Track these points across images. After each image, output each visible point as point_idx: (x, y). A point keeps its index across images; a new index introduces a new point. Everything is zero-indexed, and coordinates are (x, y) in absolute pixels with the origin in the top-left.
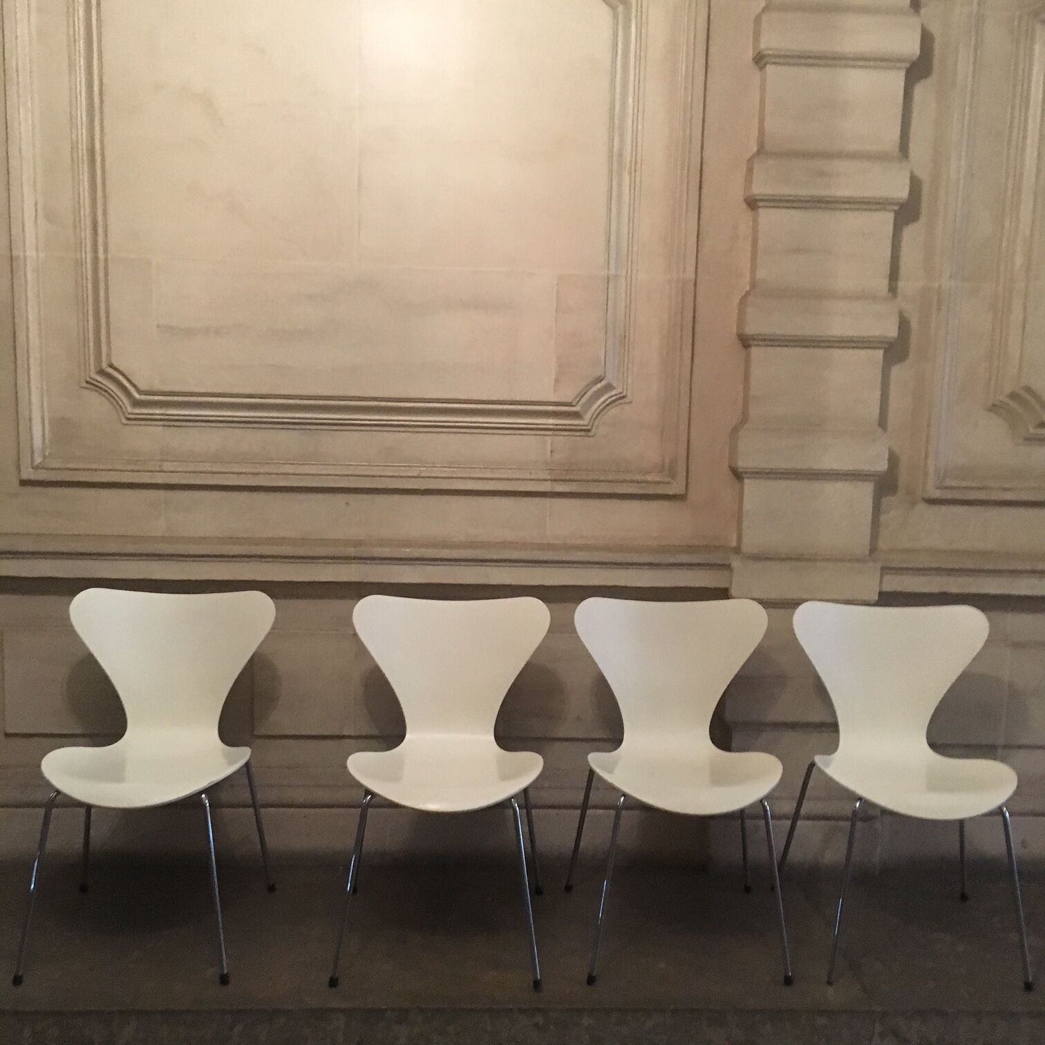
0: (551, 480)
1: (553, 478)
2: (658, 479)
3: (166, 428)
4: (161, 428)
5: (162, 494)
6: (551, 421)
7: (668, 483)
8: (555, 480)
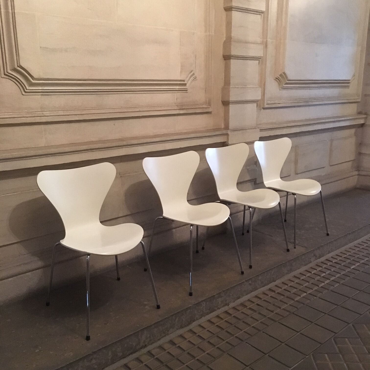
0: (179, 109)
1: (179, 108)
2: (206, 107)
3: (42, 96)
4: (40, 96)
5: (43, 127)
6: (178, 87)
7: (209, 108)
8: (180, 109)
